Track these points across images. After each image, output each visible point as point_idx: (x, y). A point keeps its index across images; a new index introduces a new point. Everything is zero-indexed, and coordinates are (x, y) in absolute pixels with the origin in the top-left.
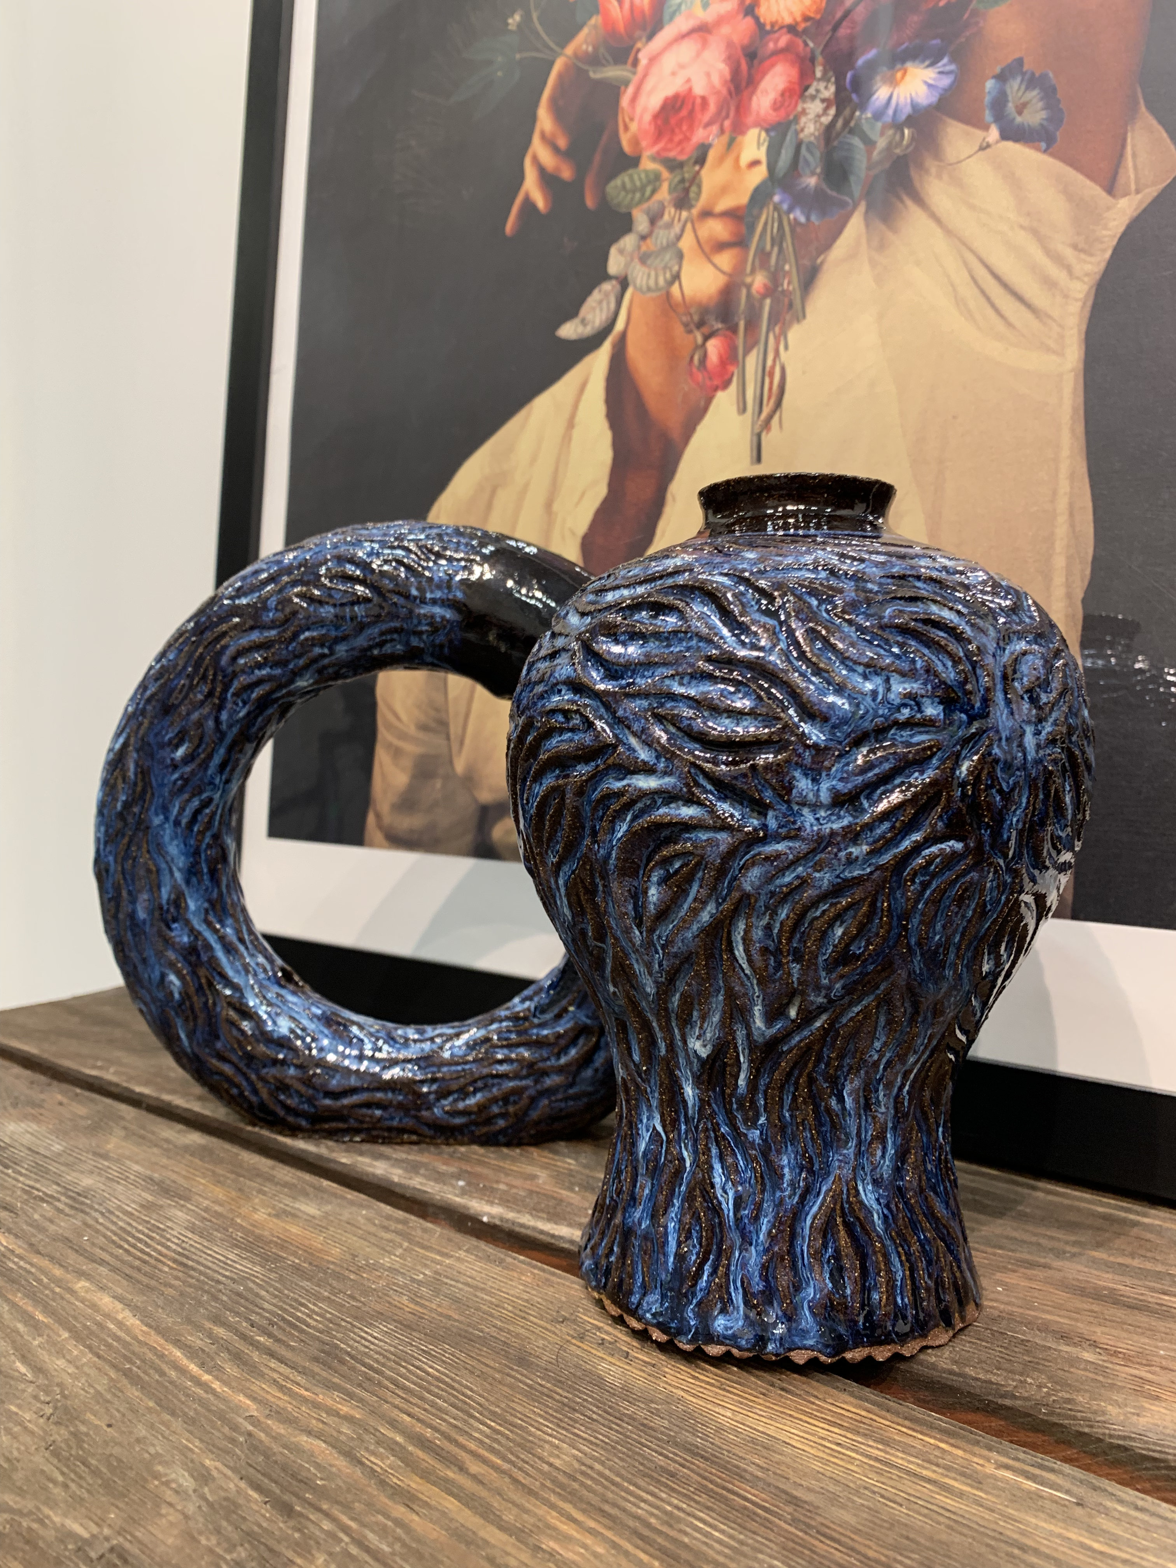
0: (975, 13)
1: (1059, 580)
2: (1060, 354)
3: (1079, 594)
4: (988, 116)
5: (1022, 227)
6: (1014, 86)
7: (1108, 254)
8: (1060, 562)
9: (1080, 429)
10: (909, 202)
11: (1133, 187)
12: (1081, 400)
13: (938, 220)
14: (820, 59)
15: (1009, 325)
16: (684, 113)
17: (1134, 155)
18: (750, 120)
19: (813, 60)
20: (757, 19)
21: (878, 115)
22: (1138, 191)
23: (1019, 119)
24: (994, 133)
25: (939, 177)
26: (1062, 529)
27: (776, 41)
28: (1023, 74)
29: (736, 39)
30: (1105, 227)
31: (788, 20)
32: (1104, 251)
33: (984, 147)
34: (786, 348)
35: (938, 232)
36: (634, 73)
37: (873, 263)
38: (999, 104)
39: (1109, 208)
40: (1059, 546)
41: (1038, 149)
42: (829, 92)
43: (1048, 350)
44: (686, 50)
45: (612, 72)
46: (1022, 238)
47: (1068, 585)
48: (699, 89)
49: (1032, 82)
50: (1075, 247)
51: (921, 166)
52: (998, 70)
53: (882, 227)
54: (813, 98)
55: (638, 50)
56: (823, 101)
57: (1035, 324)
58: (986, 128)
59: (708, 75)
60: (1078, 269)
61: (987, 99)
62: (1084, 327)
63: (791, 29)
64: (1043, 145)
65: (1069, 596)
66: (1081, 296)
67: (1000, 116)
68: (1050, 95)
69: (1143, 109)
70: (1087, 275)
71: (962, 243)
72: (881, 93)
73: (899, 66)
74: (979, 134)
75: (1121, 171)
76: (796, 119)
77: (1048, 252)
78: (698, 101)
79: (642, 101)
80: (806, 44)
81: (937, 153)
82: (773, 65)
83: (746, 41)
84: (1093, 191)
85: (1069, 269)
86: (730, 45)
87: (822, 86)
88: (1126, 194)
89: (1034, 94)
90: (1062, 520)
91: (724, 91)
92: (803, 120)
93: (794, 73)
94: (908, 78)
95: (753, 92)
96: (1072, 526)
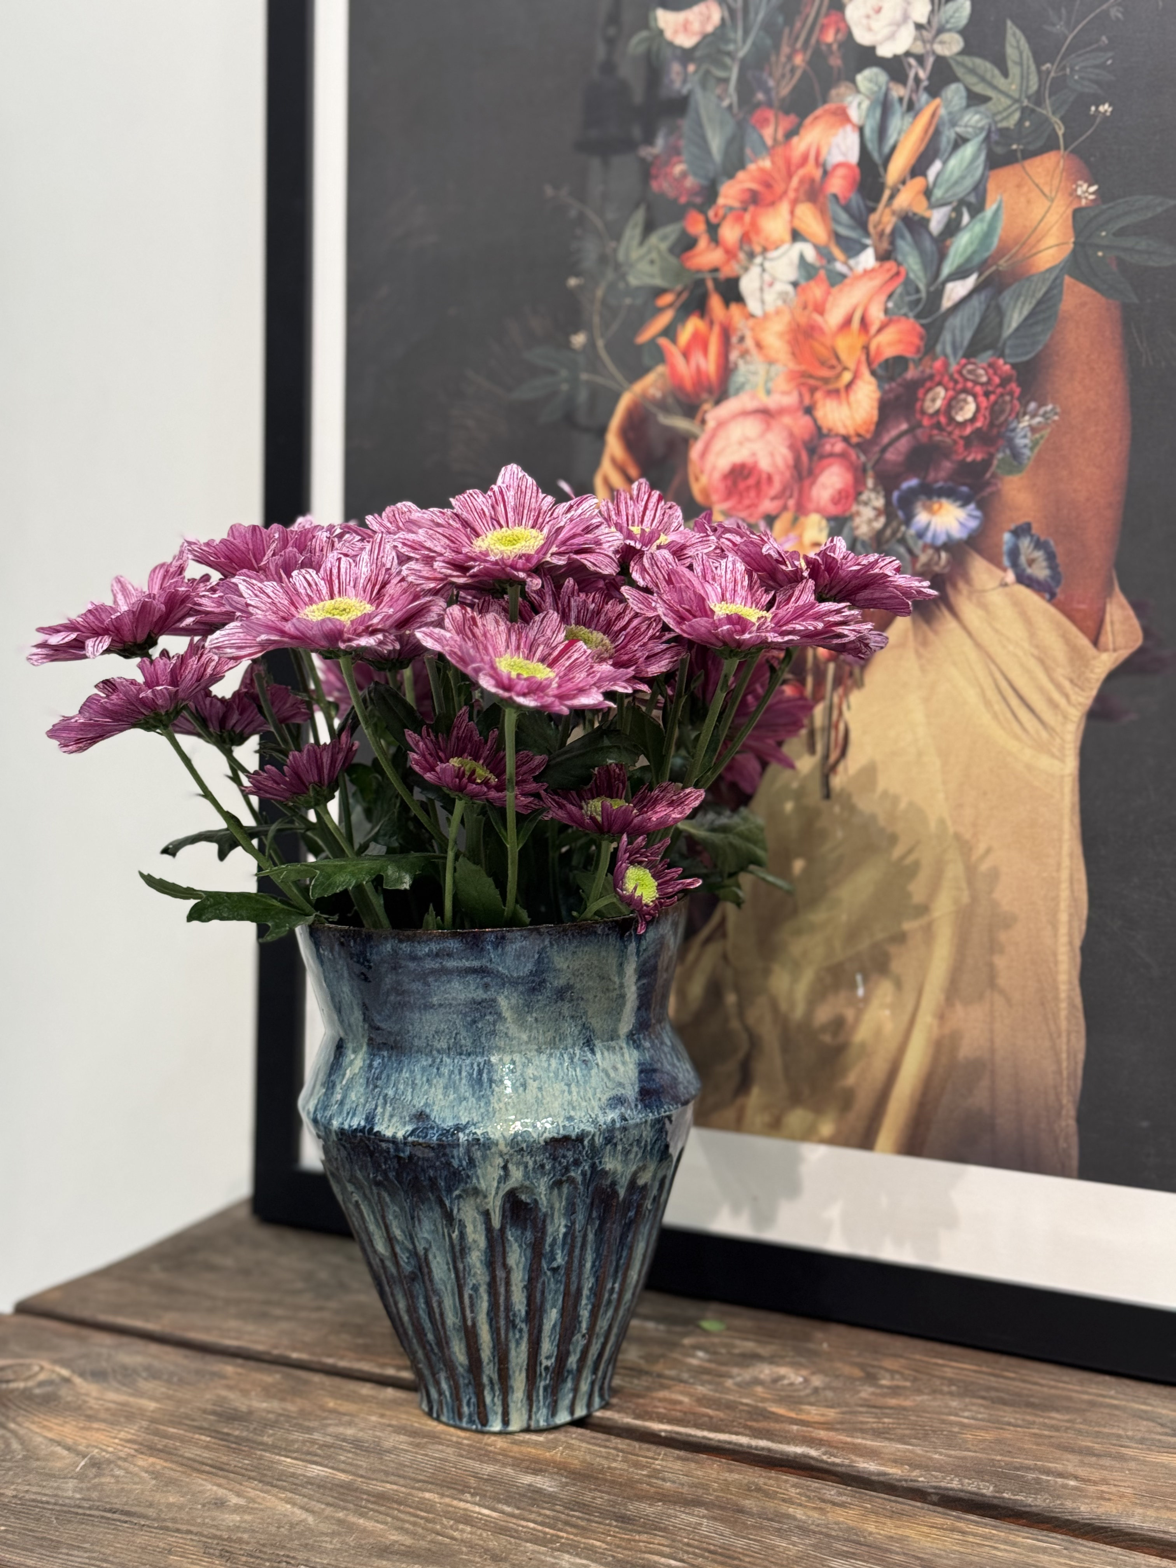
0: (994, 476)
1: (1063, 930)
2: (1062, 760)
3: (1078, 943)
4: (1006, 562)
5: (1033, 655)
6: (1025, 544)
7: (1094, 693)
8: (1064, 917)
9: (1077, 820)
10: (946, 613)
11: (1111, 646)
12: (1076, 799)
13: (970, 634)
14: (870, 473)
15: (1024, 729)
16: (751, 481)
17: (1112, 623)
18: (811, 506)
19: (864, 471)
20: (815, 421)
21: (920, 535)
22: (1115, 650)
23: (1029, 571)
24: (1010, 576)
25: (969, 598)
26: (1065, 894)
27: (833, 445)
28: (1032, 536)
29: (797, 431)
30: (1092, 672)
31: (842, 431)
32: (1091, 689)
33: (1005, 585)
34: (849, 707)
35: (968, 642)
36: (703, 430)
37: (919, 656)
38: (1014, 554)
39: (1094, 658)
40: (1063, 905)
41: (1043, 597)
42: (880, 502)
43: (1053, 756)
44: (751, 427)
45: (680, 423)
46: (1033, 664)
47: (1070, 935)
48: (765, 464)
49: (1039, 545)
50: (1071, 681)
51: (954, 586)
52: (1013, 526)
53: (925, 627)
54: (866, 504)
55: (705, 412)
56: (875, 509)
57: (1044, 734)
58: (1004, 570)
59: (772, 455)
60: (1073, 698)
61: (1005, 548)
62: (1078, 744)
63: (846, 439)
64: (1047, 596)
65: (1071, 943)
66: (1076, 719)
67: (1015, 565)
68: (1051, 557)
69: (1117, 589)
70: (1080, 704)
71: (988, 657)
72: (922, 518)
73: (935, 499)
74: (999, 573)
75: (1103, 632)
76: (851, 518)
77: (1052, 680)
78: (764, 476)
79: (711, 458)
80: (858, 457)
81: (968, 581)
82: (830, 465)
83: (806, 437)
84: (1084, 642)
85: (1067, 696)
86: (791, 435)
87: (873, 495)
88: (1106, 650)
89: (1039, 554)
90: (1065, 885)
91: (788, 474)
92: (857, 521)
93: (849, 477)
94: (943, 511)
95: (813, 483)
96: (1072, 891)
